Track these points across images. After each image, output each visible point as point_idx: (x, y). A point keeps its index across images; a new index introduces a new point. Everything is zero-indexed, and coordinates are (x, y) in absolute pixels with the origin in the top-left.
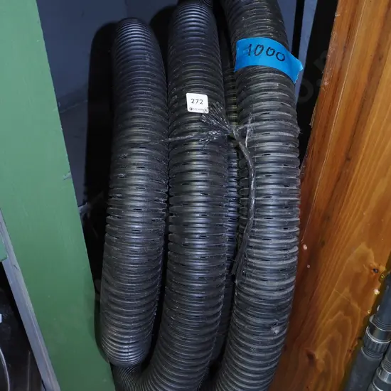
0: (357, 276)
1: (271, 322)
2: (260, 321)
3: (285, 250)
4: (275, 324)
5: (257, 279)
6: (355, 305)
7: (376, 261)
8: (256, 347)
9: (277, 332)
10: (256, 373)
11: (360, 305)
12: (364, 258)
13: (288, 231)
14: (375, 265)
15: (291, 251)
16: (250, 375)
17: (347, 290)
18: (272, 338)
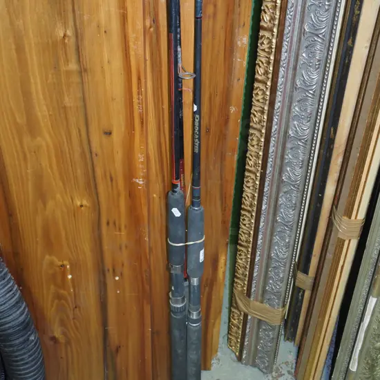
0: (54, 276)
1: (27, 335)
2: (21, 340)
3: (11, 291)
4: (30, 335)
5: (5, 318)
6: (62, 292)
7: (59, 261)
8: (27, 356)
9: (33, 338)
10: (35, 370)
11: (64, 290)
12: (52, 264)
13: (6, 280)
14: (60, 263)
15: (14, 289)
16: (32, 374)
17: (52, 287)
18: (33, 344)
